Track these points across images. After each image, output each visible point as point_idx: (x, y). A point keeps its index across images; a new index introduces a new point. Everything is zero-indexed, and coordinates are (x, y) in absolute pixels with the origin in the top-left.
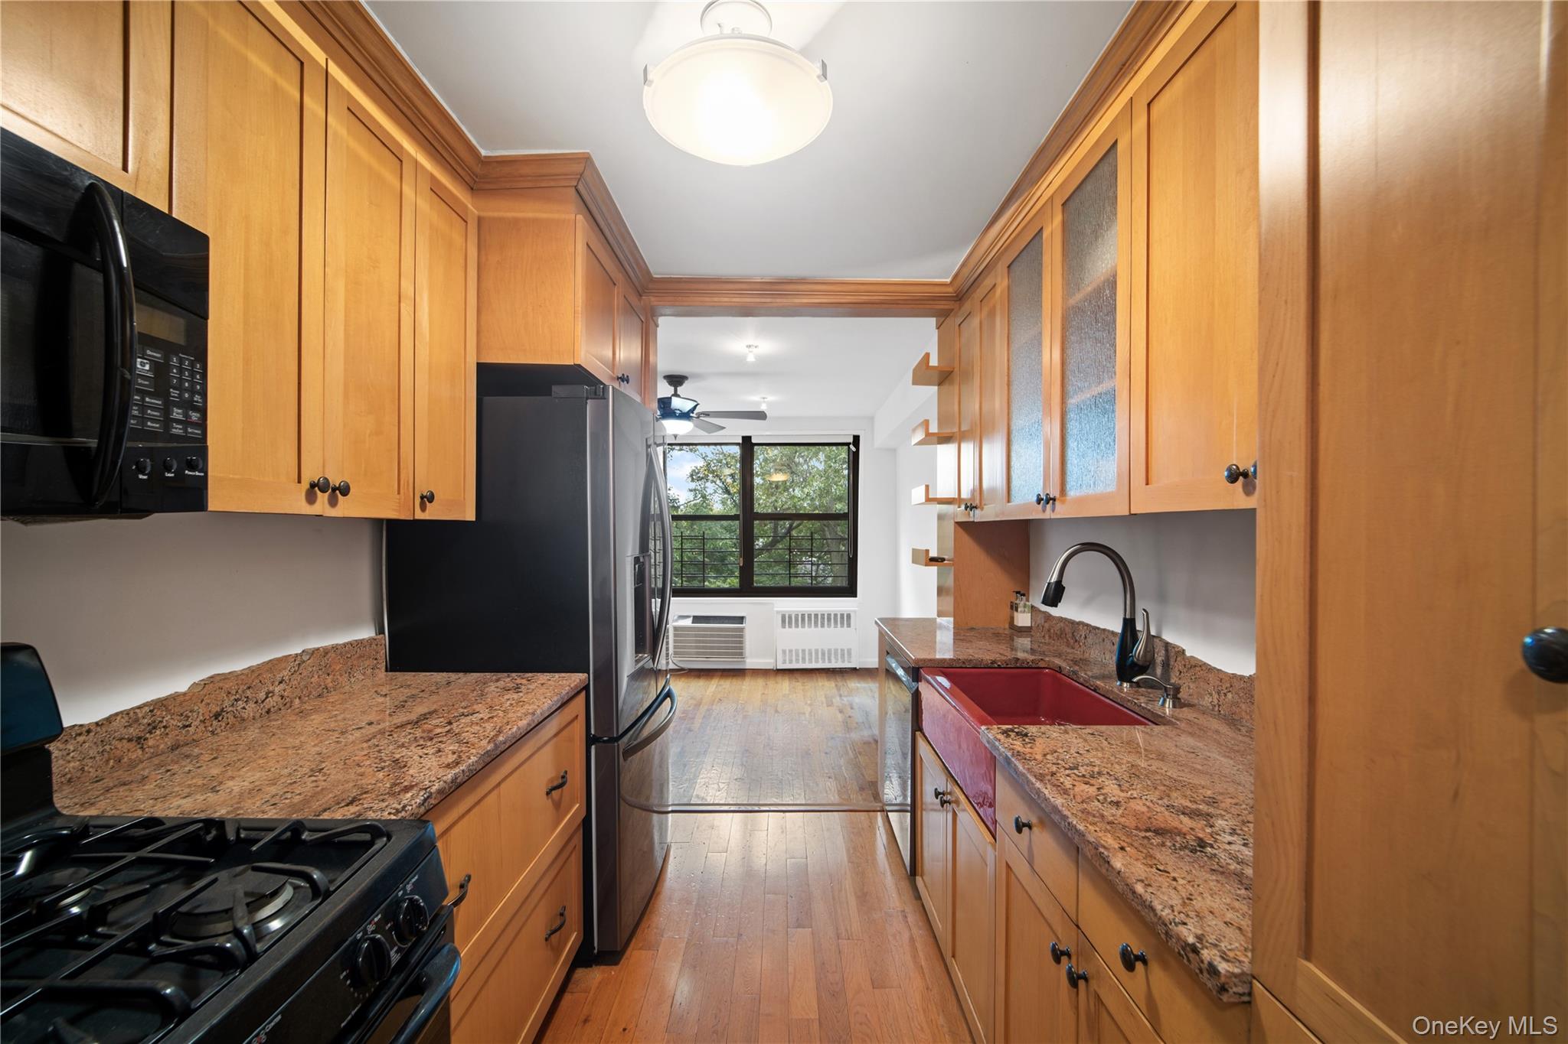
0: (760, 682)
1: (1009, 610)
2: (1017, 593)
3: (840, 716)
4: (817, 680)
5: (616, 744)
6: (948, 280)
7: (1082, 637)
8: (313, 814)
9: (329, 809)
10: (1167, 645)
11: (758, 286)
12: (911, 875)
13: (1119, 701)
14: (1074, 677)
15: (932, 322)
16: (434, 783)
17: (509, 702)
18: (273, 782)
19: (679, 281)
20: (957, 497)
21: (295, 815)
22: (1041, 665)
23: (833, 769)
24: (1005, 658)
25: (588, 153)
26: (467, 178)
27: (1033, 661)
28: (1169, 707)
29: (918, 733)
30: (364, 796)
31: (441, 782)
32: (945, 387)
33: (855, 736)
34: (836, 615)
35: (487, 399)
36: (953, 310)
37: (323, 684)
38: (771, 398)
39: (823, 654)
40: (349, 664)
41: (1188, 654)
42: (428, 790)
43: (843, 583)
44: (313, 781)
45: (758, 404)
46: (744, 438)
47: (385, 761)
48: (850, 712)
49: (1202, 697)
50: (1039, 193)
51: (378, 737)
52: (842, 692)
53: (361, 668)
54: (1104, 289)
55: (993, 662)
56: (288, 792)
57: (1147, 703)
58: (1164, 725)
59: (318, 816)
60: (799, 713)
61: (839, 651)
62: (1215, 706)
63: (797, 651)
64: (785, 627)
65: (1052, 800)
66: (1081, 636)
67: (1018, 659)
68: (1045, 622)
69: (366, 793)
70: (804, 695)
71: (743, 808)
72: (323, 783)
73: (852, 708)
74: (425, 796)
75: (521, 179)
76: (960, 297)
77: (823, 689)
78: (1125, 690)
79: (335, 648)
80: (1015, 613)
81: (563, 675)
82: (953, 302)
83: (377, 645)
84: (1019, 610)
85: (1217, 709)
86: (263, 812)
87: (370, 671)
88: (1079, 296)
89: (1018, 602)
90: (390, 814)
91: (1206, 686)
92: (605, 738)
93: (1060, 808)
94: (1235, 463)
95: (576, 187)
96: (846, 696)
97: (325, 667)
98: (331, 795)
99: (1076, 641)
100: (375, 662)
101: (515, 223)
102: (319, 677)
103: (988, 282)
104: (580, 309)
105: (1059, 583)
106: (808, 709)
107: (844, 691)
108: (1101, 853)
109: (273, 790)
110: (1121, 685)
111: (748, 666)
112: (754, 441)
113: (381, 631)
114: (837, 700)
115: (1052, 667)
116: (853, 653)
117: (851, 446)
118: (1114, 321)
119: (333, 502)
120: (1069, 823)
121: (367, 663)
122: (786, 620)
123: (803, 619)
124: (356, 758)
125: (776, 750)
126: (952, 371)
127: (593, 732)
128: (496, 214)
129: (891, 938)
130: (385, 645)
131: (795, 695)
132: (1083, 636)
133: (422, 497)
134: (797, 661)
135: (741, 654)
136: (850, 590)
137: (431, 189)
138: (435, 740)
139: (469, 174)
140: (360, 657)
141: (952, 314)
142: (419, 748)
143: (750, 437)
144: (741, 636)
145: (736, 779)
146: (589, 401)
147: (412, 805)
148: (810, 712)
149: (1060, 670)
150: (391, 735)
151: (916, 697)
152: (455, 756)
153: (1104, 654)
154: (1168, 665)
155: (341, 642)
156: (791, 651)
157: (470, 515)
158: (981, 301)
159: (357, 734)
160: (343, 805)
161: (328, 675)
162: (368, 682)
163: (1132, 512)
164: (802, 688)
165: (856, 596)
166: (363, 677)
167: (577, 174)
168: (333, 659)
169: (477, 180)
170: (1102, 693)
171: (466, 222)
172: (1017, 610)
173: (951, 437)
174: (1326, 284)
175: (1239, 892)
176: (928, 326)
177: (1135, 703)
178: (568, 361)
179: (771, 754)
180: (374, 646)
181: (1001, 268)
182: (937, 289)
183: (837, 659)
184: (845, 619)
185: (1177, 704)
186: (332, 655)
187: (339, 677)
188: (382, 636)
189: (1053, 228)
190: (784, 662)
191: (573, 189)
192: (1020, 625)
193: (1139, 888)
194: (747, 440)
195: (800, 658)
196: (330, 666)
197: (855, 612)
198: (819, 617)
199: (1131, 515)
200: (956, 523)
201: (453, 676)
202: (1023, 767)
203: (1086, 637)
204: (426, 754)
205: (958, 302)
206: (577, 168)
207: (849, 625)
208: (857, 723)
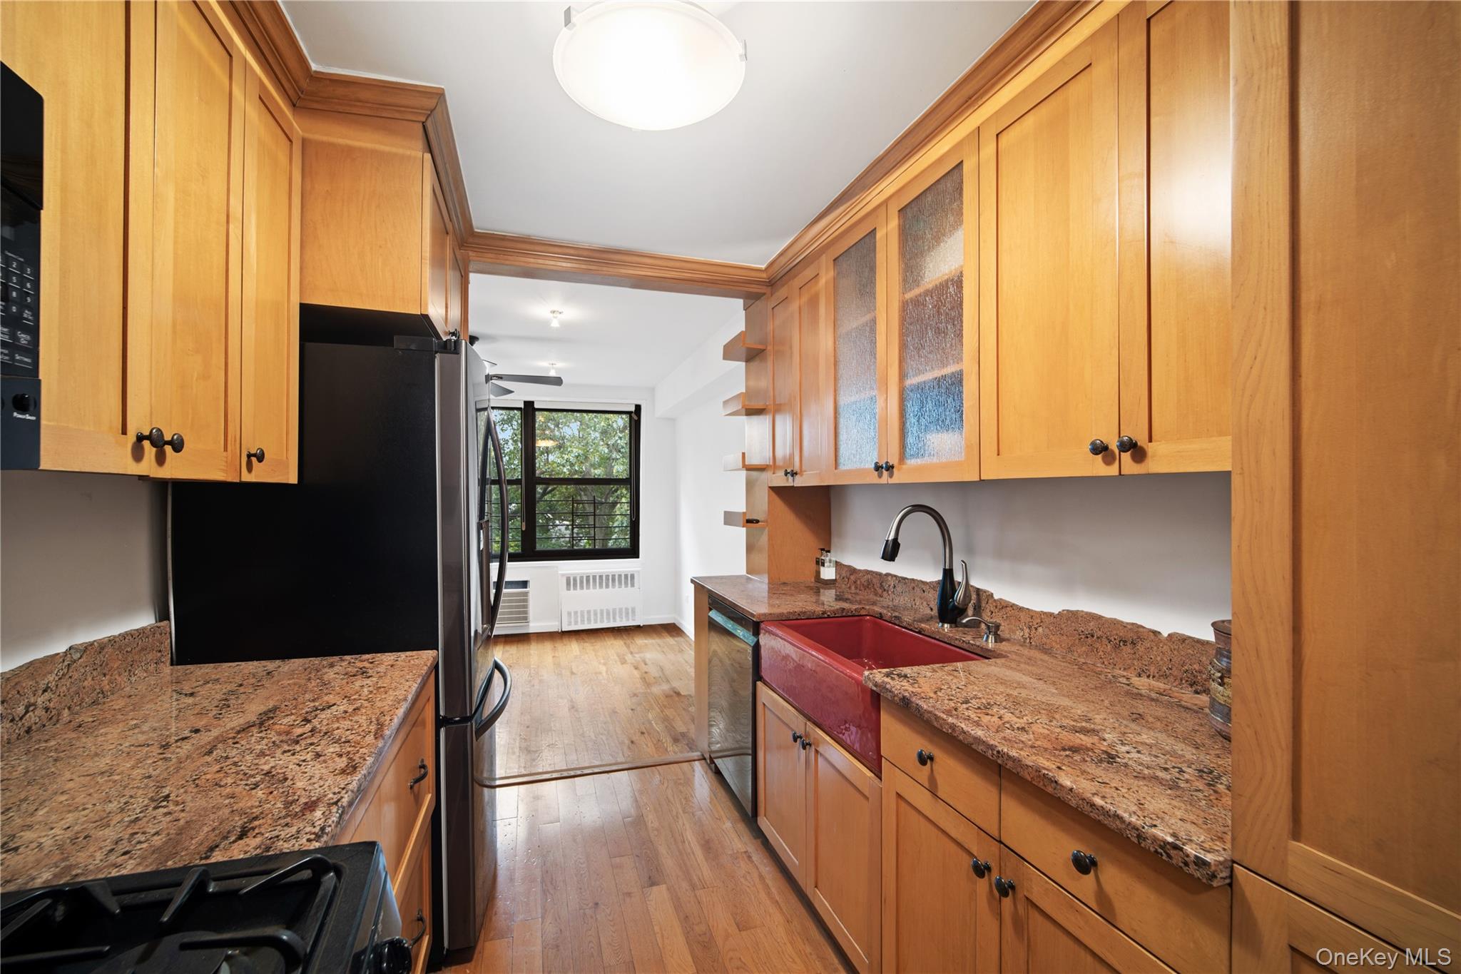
0: (547, 646)
1: (814, 565)
2: (823, 550)
3: (636, 672)
4: (605, 640)
5: (469, 724)
6: (763, 267)
7: (891, 587)
8: (198, 857)
9: (217, 846)
10: (978, 591)
11: (586, 253)
12: (752, 817)
13: (946, 640)
14: (897, 622)
15: (739, 303)
16: (341, 795)
17: (365, 690)
18: (104, 822)
19: (503, 238)
20: (771, 463)
21: (170, 863)
22: (863, 612)
23: (643, 724)
24: (833, 608)
25: (443, 89)
26: (291, 92)
27: (855, 610)
28: (992, 642)
29: (759, 683)
30: (256, 823)
31: (350, 792)
32: (754, 365)
33: (656, 690)
34: (620, 576)
35: (308, 345)
36: (764, 294)
37: (97, 687)
38: (560, 365)
39: (608, 614)
40: (130, 659)
41: (996, 597)
42: (340, 804)
43: (625, 544)
44: (166, 814)
45: (548, 369)
46: (526, 403)
47: (253, 776)
48: (645, 668)
49: (1014, 632)
50: (868, 199)
51: (220, 746)
52: (632, 650)
53: (143, 664)
54: (948, 288)
55: (824, 613)
56: (137, 833)
57: (974, 641)
58: (995, 657)
59: (207, 858)
60: (596, 673)
61: (624, 610)
62: (1026, 639)
63: (582, 612)
64: (570, 590)
65: (973, 732)
66: (889, 586)
67: (844, 609)
68: (850, 575)
69: (256, 818)
70: (595, 655)
71: (565, 774)
72: (183, 815)
73: (646, 664)
74: (340, 811)
75: (358, 104)
76: (773, 282)
77: (613, 649)
78: (946, 630)
79: (112, 641)
80: (822, 568)
81: (408, 653)
82: (765, 287)
83: (161, 634)
84: (826, 564)
85: (1028, 641)
86: (116, 866)
87: (153, 666)
88: (916, 291)
89: (823, 558)
90: (309, 840)
91: (1018, 623)
92: (457, 719)
93: (984, 739)
94: (1099, 438)
95: (423, 123)
96: (636, 653)
97: (101, 665)
98: (206, 829)
99: (885, 590)
100: (159, 654)
101: (349, 152)
102: (93, 680)
103: (808, 273)
104: (428, 255)
105: (895, 541)
106: (603, 669)
107: (633, 648)
108: (1044, 774)
109: (110, 834)
110: (943, 626)
111: (531, 630)
112: (536, 406)
113: (163, 615)
114: (629, 657)
115: (871, 614)
116: (637, 610)
117: (633, 415)
118: (961, 315)
119: (161, 459)
120: (998, 752)
121: (150, 657)
122: (571, 582)
123: (588, 581)
124: (208, 777)
125: (582, 712)
126: (764, 350)
127: (442, 713)
128: (325, 138)
129: (742, 880)
130: (170, 633)
131: (586, 656)
132: (892, 585)
133: (249, 456)
134: (583, 621)
135: (526, 618)
136: (632, 551)
137: (260, 98)
138: (303, 743)
139: (295, 89)
140: (143, 649)
141: (762, 298)
142: (289, 754)
143: (533, 402)
144: (526, 601)
145: (549, 746)
146: (438, 356)
147: (330, 826)
148: (607, 672)
149: (881, 617)
150: (237, 743)
151: (757, 648)
152: (344, 759)
153: (914, 600)
154: (980, 607)
155: (116, 633)
156: (576, 613)
157: (293, 478)
158: (800, 288)
159: (186, 747)
160: (233, 838)
161: (105, 675)
162: (152, 680)
163: (982, 478)
164: (592, 648)
165: (638, 557)
166: (145, 675)
167: (427, 110)
168: (110, 656)
169: (302, 96)
170: (928, 634)
171: (290, 141)
172: (823, 565)
173: (764, 409)
174: (1307, 297)
175: (1167, 792)
176: (736, 306)
177: (964, 641)
178: (414, 310)
179: (578, 716)
180: (158, 635)
181: (826, 261)
182: (754, 274)
183: (622, 618)
184: (629, 579)
185: (998, 641)
186: (109, 650)
187: (117, 677)
188: (166, 622)
189: (889, 231)
190: (570, 624)
191: (421, 125)
192: (826, 578)
193: (1098, 801)
194: (529, 405)
195: (586, 619)
196: (107, 665)
197: (638, 572)
198: (604, 578)
199: (981, 480)
200: (770, 487)
201: (271, 665)
202: (927, 705)
203: (895, 587)
204: (304, 761)
205: (770, 288)
206: (431, 103)
207: (633, 585)
208: (654, 678)
